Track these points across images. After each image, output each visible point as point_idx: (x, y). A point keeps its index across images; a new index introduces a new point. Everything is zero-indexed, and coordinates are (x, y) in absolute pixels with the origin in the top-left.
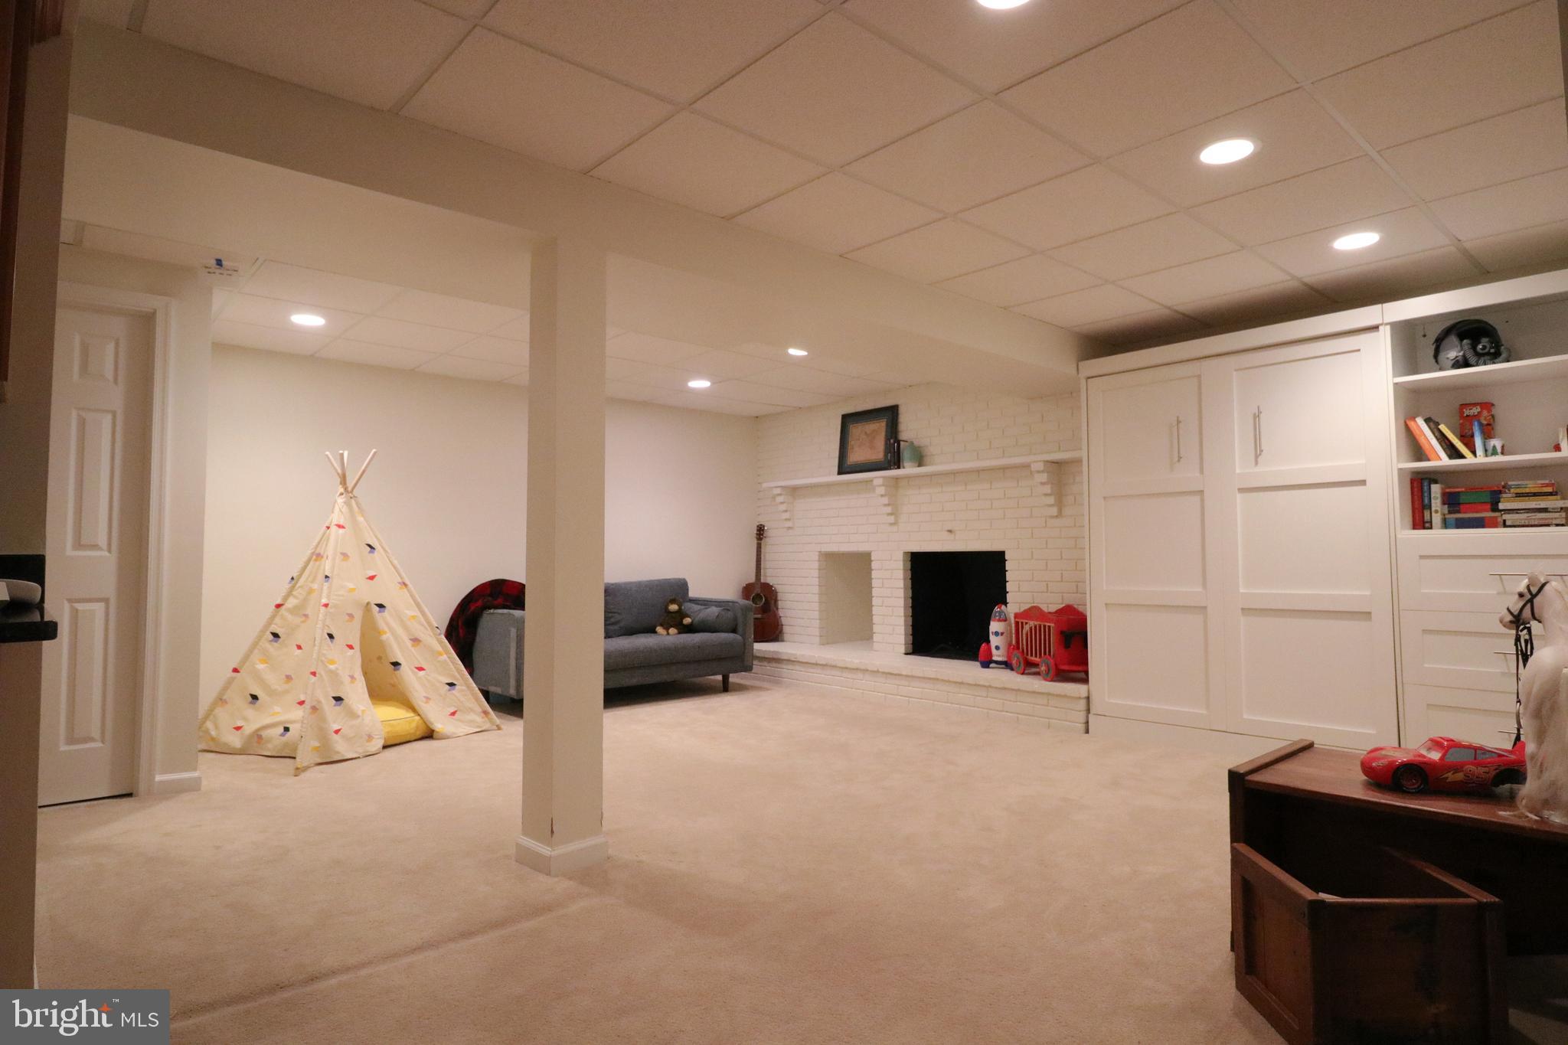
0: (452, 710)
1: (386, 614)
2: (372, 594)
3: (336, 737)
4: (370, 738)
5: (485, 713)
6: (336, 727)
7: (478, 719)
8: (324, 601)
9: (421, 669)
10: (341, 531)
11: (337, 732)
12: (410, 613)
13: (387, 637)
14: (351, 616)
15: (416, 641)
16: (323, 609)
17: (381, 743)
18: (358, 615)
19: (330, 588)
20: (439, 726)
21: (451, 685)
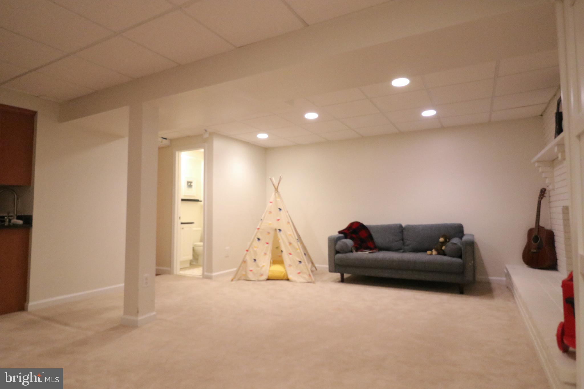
0: (299, 271)
1: (281, 233)
2: (277, 226)
3: (250, 273)
4: (262, 275)
5: (310, 275)
6: (251, 269)
7: (307, 277)
8: (258, 227)
9: (290, 254)
10: (271, 204)
11: (251, 271)
12: (289, 233)
13: (281, 241)
14: (269, 233)
15: (290, 244)
16: (257, 230)
17: (265, 277)
18: (272, 233)
19: (261, 224)
20: (290, 277)
21: (300, 262)
